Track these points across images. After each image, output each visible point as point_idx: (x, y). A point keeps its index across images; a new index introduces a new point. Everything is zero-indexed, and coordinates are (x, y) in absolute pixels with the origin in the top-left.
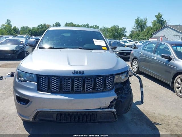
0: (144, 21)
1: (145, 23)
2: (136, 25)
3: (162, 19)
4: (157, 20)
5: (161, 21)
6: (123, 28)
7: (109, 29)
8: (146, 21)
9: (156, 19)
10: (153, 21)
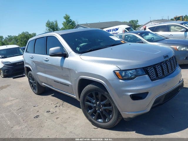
0: (55, 23)
1: (57, 26)
2: (48, 28)
3: (70, 20)
4: (67, 21)
5: (70, 22)
6: (33, 34)
7: (17, 37)
8: (57, 23)
9: (65, 20)
10: (63, 23)
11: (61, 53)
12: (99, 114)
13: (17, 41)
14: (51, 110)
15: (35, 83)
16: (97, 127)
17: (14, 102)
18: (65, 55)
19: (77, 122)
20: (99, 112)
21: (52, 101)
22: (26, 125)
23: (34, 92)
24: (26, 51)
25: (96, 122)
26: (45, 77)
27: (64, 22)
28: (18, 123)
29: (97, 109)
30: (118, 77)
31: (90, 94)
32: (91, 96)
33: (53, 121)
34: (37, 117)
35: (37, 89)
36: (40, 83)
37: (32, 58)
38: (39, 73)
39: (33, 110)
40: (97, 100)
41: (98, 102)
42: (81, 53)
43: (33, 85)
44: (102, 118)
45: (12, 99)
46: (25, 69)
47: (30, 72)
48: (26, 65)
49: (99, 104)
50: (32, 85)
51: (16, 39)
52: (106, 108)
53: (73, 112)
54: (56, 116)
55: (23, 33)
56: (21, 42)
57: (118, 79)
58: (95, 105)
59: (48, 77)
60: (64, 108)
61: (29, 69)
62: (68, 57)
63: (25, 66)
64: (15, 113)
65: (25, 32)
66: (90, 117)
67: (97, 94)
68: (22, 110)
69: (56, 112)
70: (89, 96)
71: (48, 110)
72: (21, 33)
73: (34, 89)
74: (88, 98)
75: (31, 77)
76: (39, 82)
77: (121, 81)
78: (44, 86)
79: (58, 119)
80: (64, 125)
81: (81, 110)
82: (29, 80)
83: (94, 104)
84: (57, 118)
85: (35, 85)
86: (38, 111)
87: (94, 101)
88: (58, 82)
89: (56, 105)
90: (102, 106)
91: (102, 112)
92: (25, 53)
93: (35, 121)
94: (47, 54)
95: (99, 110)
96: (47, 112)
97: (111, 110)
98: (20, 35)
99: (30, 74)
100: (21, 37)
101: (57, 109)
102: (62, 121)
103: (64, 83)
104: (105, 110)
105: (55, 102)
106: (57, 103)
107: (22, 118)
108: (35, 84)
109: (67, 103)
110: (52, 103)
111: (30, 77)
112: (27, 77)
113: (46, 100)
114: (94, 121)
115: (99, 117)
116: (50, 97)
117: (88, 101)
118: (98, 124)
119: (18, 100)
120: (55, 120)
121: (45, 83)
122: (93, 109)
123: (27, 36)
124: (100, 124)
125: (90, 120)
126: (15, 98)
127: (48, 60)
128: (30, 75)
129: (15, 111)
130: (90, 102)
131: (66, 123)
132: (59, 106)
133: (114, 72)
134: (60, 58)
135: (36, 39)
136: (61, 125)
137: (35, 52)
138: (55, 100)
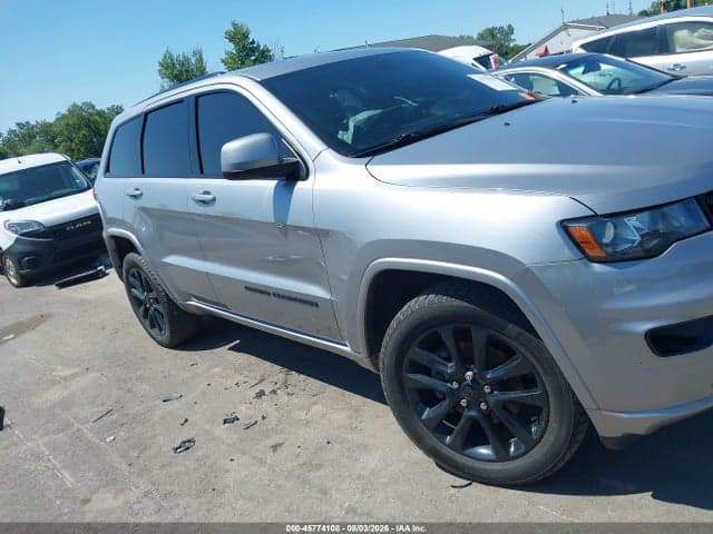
0: (193, 60)
1: (203, 70)
2: (167, 83)
3: (253, 42)
4: (239, 51)
5: (253, 50)
6: (112, 109)
7: (51, 125)
8: (201, 59)
9: (233, 46)
10: (224, 56)
11: (274, 162)
12: (474, 423)
13: (52, 140)
14: (243, 411)
15: (156, 300)
16: (466, 482)
17: (75, 386)
18: (290, 171)
19: (370, 461)
20: (473, 413)
21: (239, 371)
22: (144, 485)
23: (154, 338)
24: (107, 169)
25: (459, 458)
26: (201, 273)
27: (227, 53)
28: (111, 481)
29: (464, 403)
30: (583, 251)
31: (428, 335)
32: (434, 344)
33: (262, 462)
34: (186, 445)
35: (166, 326)
36: (179, 301)
37: (135, 196)
38: (171, 260)
39: (162, 418)
40: (466, 362)
41: (470, 373)
42: (367, 155)
43: (146, 311)
44: (491, 440)
45: (68, 372)
46: (109, 245)
47: (131, 256)
48: (110, 230)
49: (473, 380)
50: (142, 309)
51: (46, 133)
52: (513, 395)
53: (340, 417)
54: (269, 437)
55: (74, 110)
56: (69, 143)
57: (585, 260)
58: (455, 385)
59: (218, 272)
60: (294, 400)
61: (124, 246)
62: (306, 177)
63: (104, 234)
64: (90, 435)
65: (80, 104)
66: (433, 440)
67: (463, 335)
68: (114, 417)
69: (263, 418)
70: (422, 345)
71: (227, 412)
72: (64, 111)
73: (153, 326)
74: (418, 353)
75: (138, 276)
76: (175, 296)
77: (597, 267)
78: (196, 312)
79: (279, 449)
80: (314, 476)
81: (389, 408)
82: (129, 292)
83: (447, 382)
84: (275, 447)
85: (155, 310)
86: (186, 421)
87: (450, 368)
88: (263, 291)
89: (257, 389)
90: (492, 391)
91: (488, 415)
92: (102, 181)
93: (179, 468)
94: (202, 172)
95: (473, 404)
96: (225, 421)
97: (539, 404)
98: (64, 116)
99: (134, 265)
100: (68, 125)
101: (266, 405)
102: (301, 460)
103: (293, 296)
104: (505, 405)
105: (253, 375)
106: (262, 380)
107: (122, 456)
108: (155, 306)
109: (302, 376)
110: (239, 378)
111: (133, 276)
112: (121, 276)
113: (212, 371)
114: (451, 453)
115: (474, 437)
116: (223, 353)
117: (418, 368)
118: (469, 467)
119: (91, 376)
120: (270, 457)
121: (199, 299)
122: (446, 403)
123: (90, 120)
124: (478, 465)
125: (432, 452)
126: (77, 370)
127: (214, 199)
128: (134, 270)
129: (88, 426)
130: (427, 372)
131: (321, 465)
132: (274, 392)
133: (564, 226)
134: (271, 184)
135: (146, 114)
136: (299, 477)
137: (146, 171)
138: (250, 364)
